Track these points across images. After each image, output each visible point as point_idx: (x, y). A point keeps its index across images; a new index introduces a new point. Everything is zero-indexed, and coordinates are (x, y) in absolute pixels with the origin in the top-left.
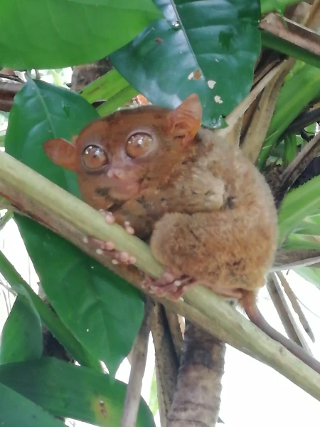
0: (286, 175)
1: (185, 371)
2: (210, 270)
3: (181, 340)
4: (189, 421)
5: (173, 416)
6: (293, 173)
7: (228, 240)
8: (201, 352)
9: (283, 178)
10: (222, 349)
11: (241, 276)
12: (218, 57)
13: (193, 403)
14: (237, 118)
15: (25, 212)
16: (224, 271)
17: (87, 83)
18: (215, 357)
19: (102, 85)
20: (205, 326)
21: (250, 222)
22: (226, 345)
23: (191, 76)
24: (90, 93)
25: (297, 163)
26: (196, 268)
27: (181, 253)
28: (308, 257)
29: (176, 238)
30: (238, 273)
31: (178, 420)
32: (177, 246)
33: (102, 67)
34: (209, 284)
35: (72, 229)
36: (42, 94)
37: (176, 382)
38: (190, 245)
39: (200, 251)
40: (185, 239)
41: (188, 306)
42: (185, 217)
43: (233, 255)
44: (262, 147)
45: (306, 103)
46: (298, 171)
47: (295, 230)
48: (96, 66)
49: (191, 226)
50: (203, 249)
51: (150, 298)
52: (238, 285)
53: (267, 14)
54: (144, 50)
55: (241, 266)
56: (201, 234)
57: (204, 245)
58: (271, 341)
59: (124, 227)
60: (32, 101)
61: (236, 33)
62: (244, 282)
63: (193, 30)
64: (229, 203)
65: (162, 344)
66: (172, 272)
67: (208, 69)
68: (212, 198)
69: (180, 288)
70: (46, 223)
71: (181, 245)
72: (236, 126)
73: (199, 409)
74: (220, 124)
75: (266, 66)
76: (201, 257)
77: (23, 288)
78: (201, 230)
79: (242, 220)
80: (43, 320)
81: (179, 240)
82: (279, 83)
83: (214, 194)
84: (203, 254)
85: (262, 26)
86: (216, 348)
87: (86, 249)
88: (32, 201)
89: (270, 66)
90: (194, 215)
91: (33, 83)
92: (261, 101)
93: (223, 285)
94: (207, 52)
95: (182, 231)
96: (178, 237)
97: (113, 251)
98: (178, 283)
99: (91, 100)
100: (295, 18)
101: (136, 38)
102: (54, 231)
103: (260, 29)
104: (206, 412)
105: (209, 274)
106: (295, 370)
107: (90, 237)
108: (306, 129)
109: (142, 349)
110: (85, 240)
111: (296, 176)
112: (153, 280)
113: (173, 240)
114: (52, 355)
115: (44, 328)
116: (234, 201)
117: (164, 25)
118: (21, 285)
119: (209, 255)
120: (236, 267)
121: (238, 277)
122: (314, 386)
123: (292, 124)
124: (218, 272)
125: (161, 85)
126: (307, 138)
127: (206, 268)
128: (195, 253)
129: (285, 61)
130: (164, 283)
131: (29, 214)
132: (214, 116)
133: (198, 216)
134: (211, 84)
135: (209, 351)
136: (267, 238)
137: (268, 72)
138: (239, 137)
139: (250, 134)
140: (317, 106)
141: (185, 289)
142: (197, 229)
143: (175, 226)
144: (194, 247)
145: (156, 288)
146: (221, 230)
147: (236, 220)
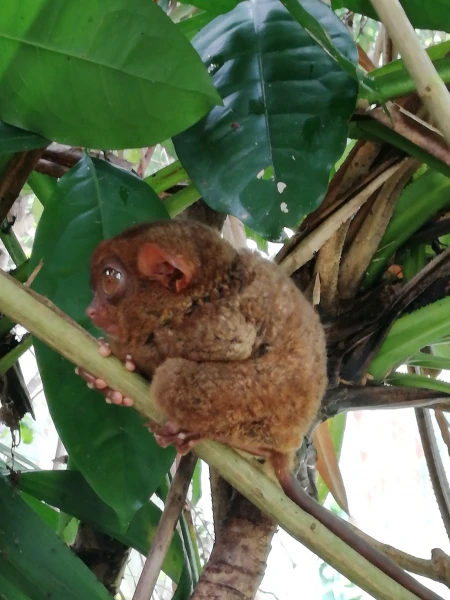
0: (398, 296)
1: (227, 524)
2: (218, 429)
4: (220, 586)
6: (408, 293)
7: (245, 397)
11: (263, 437)
12: (296, 154)
13: (229, 565)
14: (340, 223)
16: (238, 432)
19: (180, 169)
23: (260, 174)
24: (165, 177)
25: (415, 283)
27: (183, 406)
29: (177, 390)
30: (260, 433)
31: (208, 582)
32: (178, 399)
36: (98, 176)
38: (193, 399)
39: (205, 407)
40: (187, 391)
42: (192, 365)
43: (252, 414)
44: (373, 259)
45: (433, 210)
46: (415, 292)
49: (197, 377)
50: (209, 405)
55: (264, 425)
56: (209, 388)
57: (212, 401)
59: (123, 361)
63: (277, 116)
64: (260, 351)
68: (237, 346)
69: (185, 442)
71: (183, 398)
73: (235, 573)
75: (382, 163)
76: (207, 414)
78: (210, 384)
81: (180, 392)
83: (240, 342)
84: (209, 411)
89: (387, 163)
90: (203, 365)
91: (90, 162)
94: (286, 146)
95: (184, 382)
96: (180, 388)
97: (107, 389)
98: (182, 436)
104: (242, 577)
105: (218, 434)
107: (81, 369)
108: (440, 239)
113: (173, 390)
116: (267, 348)
119: (216, 413)
120: (257, 426)
121: (259, 437)
122: (356, 574)
126: (438, 251)
127: (213, 427)
128: (200, 409)
130: (165, 433)
133: (208, 366)
138: (342, 245)
139: (358, 243)
140: (448, 216)
141: (191, 444)
142: (204, 381)
143: (178, 373)
144: (198, 401)
145: (159, 437)
146: (237, 385)
147: (259, 372)
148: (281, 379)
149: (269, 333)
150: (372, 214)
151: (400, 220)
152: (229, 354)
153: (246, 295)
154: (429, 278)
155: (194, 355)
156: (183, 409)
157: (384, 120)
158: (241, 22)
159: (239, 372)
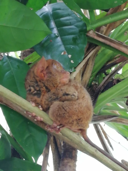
0: (99, 88)
1: (63, 160)
3: (62, 149)
6: (101, 87)
7: (76, 111)
8: (69, 153)
9: (98, 89)
10: (76, 152)
11: (81, 124)
12: (72, 47)
14: (80, 68)
15: (4, 103)
16: (75, 123)
17: (26, 56)
18: (73, 155)
19: (31, 57)
20: (69, 143)
22: (78, 150)
23: (63, 53)
24: (27, 60)
25: (103, 84)
26: (65, 121)
27: (60, 116)
28: (108, 118)
29: (58, 111)
30: (80, 123)
32: (58, 114)
33: (32, 50)
34: (70, 128)
35: (21, 109)
36: (9, 61)
37: (60, 164)
38: (63, 113)
40: (61, 111)
41: (63, 136)
42: (61, 103)
43: (78, 116)
44: (90, 78)
45: (105, 62)
46: (103, 87)
47: (103, 108)
48: (30, 50)
49: (63, 106)
50: (67, 114)
51: (50, 134)
52: (80, 128)
53: (90, 30)
54: (46, 44)
55: (81, 120)
56: (67, 109)
57: (68, 113)
60: (6, 63)
61: (78, 38)
62: (82, 126)
63: (63, 37)
65: (55, 151)
66: (56, 123)
67: (68, 51)
69: (59, 129)
70: (11, 107)
71: (60, 113)
72: (80, 71)
74: (73, 70)
75: (90, 49)
76: (67, 117)
77: (3, 132)
79: (81, 103)
80: (11, 144)
81: (59, 111)
82: (96, 55)
84: (68, 116)
85: (88, 35)
86: (74, 151)
87: (26, 116)
88: (6, 99)
89: (92, 49)
91: (6, 57)
92: (89, 61)
93: (75, 128)
94: (68, 45)
95: (60, 108)
96: (59, 110)
97: (35, 116)
98: (58, 127)
99: (27, 63)
100: (100, 32)
101: (43, 40)
102: (14, 110)
103: (87, 36)
105: (70, 123)
107: (27, 111)
108: (106, 71)
109: (47, 152)
110: (25, 112)
111: (102, 89)
112: (50, 126)
113: (57, 111)
114: (15, 157)
115: (12, 147)
117: (53, 35)
118: (3, 131)
119: (70, 116)
120: (79, 121)
121: (80, 124)
123: (101, 69)
124: (73, 123)
125: (52, 57)
126: (106, 75)
127: (69, 121)
128: (65, 116)
129: (97, 47)
130: (53, 127)
132: (71, 68)
134: (70, 56)
135: (71, 152)
136: (90, 110)
137: (91, 51)
138: (81, 75)
139: (85, 74)
140: (109, 63)
141: (61, 129)
142: (66, 107)
143: (58, 106)
144: (65, 113)
145: (51, 129)
146: (74, 107)
147: (79, 104)
148: (84, 105)
150: (88, 65)
151: (96, 66)
154: (106, 82)
156: (60, 117)
157: (91, 36)
158: (45, 12)
159: (74, 104)
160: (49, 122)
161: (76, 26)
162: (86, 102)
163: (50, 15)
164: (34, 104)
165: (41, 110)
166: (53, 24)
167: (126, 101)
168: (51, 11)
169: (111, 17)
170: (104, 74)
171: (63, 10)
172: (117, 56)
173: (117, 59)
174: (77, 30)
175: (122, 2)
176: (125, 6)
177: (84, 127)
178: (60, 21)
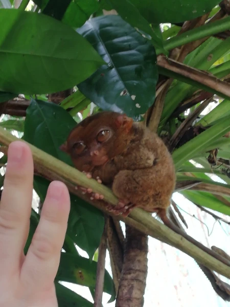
0: (172, 141)
1: (128, 252)
2: (144, 200)
4: (132, 280)
5: (123, 277)
6: (175, 140)
7: (153, 183)
8: (136, 241)
10: (147, 239)
12: (135, 82)
13: (134, 270)
16: (151, 200)
18: (143, 243)
19: (71, 99)
20: (137, 227)
21: (164, 172)
22: (149, 237)
23: (122, 93)
24: (65, 104)
25: (177, 134)
26: (137, 199)
27: (129, 191)
29: (127, 184)
30: (158, 199)
31: (126, 279)
32: (128, 188)
36: (40, 107)
38: (134, 187)
39: (139, 190)
40: (131, 184)
42: (130, 172)
43: (156, 191)
44: (159, 126)
46: (178, 139)
49: (134, 176)
50: (141, 189)
52: (157, 206)
53: (158, 55)
54: (95, 81)
55: (159, 196)
56: (139, 181)
57: (141, 186)
58: (176, 234)
59: (96, 180)
60: (35, 112)
61: (144, 68)
62: (160, 204)
63: (120, 68)
64: (155, 163)
66: (123, 202)
67: (131, 89)
68: (149, 161)
69: (128, 210)
71: (130, 187)
73: (137, 273)
74: (140, 119)
76: (140, 193)
78: (140, 179)
79: (160, 171)
83: (149, 159)
84: (141, 191)
86: (143, 239)
89: (160, 83)
90: (135, 171)
91: (35, 101)
92: (156, 102)
93: (150, 206)
94: (130, 80)
97: (92, 193)
98: (127, 207)
99: (66, 108)
100: (172, 57)
104: (141, 274)
105: (144, 202)
106: (189, 248)
107: (79, 186)
108: (180, 115)
110: (76, 188)
111: (177, 142)
112: (113, 206)
113: (125, 185)
116: (157, 161)
117: (104, 66)
119: (144, 192)
120: (157, 196)
121: (158, 202)
124: (148, 200)
125: (106, 99)
126: (181, 120)
127: (143, 199)
128: (136, 191)
129: (168, 80)
130: (119, 208)
131: (41, 174)
132: (136, 115)
133: (137, 171)
134: (133, 97)
135: (139, 240)
136: (171, 179)
137: (159, 87)
140: (185, 103)
142: (138, 178)
144: (136, 187)
145: (115, 211)
146: (150, 178)
147: (157, 172)
148: (164, 174)
149: (157, 154)
150: (155, 107)
151: (167, 108)
152: (147, 165)
153: (145, 139)
154: (182, 132)
155: (133, 167)
156: (130, 193)
157: (160, 64)
158: (89, 30)
159: (149, 172)
160: (113, 200)
161: (138, 50)
162: (167, 168)
163: (96, 35)
164: (89, 175)
165: (99, 183)
166: (102, 48)
167: (207, 157)
168: (97, 28)
169: (189, 35)
170: (177, 118)
171: (116, 26)
172: (196, 92)
173: (196, 97)
174: (141, 57)
175: (204, 11)
176: (207, 17)
177: (163, 206)
178: (113, 44)
